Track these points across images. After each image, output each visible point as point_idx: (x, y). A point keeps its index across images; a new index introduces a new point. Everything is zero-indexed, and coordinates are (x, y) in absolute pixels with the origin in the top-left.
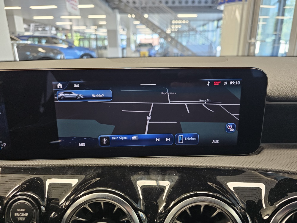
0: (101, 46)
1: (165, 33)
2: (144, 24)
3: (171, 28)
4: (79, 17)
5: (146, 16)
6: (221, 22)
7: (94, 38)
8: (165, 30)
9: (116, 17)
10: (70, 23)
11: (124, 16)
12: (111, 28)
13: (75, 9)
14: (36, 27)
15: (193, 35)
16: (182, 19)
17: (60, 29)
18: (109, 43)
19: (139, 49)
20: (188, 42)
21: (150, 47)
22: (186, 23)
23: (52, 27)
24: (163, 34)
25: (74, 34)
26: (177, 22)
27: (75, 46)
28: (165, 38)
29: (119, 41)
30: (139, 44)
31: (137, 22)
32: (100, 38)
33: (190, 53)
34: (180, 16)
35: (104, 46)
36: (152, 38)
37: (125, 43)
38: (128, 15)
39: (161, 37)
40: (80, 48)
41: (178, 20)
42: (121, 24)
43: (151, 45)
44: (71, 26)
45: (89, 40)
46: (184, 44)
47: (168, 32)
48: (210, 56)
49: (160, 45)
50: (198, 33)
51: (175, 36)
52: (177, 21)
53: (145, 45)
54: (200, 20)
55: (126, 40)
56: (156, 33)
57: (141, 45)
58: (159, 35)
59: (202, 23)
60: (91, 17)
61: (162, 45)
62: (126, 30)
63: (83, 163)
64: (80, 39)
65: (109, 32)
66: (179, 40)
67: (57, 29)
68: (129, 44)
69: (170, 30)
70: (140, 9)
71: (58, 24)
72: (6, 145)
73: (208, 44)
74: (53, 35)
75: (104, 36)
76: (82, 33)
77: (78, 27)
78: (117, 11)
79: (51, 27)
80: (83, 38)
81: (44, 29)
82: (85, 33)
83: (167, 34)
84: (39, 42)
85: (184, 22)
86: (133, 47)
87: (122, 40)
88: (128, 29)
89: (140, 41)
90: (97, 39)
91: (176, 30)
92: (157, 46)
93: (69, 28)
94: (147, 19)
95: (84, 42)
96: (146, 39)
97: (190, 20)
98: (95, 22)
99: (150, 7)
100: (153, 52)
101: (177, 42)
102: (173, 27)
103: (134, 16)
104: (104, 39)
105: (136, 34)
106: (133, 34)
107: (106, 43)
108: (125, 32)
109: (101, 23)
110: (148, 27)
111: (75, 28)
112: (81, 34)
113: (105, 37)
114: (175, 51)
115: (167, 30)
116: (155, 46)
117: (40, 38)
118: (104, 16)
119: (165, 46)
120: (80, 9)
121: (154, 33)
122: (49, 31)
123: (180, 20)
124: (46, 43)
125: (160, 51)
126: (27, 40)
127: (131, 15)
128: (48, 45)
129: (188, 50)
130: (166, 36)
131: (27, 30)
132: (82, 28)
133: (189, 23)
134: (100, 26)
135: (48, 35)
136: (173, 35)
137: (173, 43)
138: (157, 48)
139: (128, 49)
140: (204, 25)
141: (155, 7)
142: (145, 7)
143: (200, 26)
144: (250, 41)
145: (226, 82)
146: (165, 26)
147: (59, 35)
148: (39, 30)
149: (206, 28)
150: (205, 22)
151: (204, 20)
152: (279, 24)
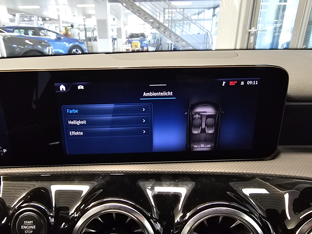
1: (158, 22)
3: (164, 17)
5: (137, 4)
6: (217, 10)
14: (22, 16)
15: (188, 23)
17: (47, 19)
20: (182, 31)
21: (142, 37)
22: (180, 11)
23: (38, 17)
24: (155, 24)
28: (158, 28)
34: (174, 3)
39: (153, 28)
42: (111, 13)
43: (143, 34)
44: (59, 16)
47: (161, 21)
50: (193, 22)
51: (169, 26)
53: (137, 35)
57: (132, 35)
58: (151, 25)
59: (197, 11)
62: (116, 19)
63: (89, 170)
65: (99, 22)
66: (173, 30)
67: (44, 19)
72: (6, 151)
73: (204, 33)
74: (39, 26)
81: (30, 19)
84: (26, 33)
86: (124, 37)
87: (112, 30)
88: (119, 18)
90: (85, 29)
91: (170, 19)
92: (150, 36)
93: (56, 17)
94: (139, 7)
98: (83, 11)
100: (145, 42)
101: (171, 32)
102: (166, 15)
113: (95, 27)
115: (160, 19)
116: (147, 36)
117: (26, 29)
118: (93, 5)
119: (158, 35)
121: (146, 23)
122: (35, 21)
124: (33, 34)
126: (13, 32)
127: (122, 4)
128: (35, 36)
129: (183, 40)
130: (159, 26)
131: (12, 21)
134: (89, 16)
135: (35, 25)
136: (167, 25)
139: (119, 39)
140: (199, 14)
143: (195, 14)
144: (250, 30)
145: (243, 82)
146: (158, 14)
147: (46, 26)
148: (25, 21)
149: (201, 16)
150: (201, 10)
151: (199, 8)
152: (281, 11)
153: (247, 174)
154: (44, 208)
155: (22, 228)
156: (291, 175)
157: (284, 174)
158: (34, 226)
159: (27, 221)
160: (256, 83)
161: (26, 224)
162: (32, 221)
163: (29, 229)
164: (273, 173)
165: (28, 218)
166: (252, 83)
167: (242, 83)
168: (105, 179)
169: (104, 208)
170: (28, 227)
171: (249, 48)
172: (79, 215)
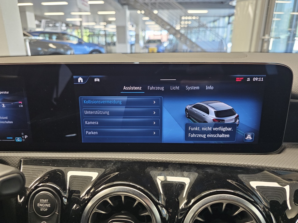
0: (110, 42)
1: (174, 29)
2: (153, 20)
3: (181, 24)
4: (89, 13)
5: (155, 12)
6: (232, 18)
7: (103, 35)
8: (174, 26)
9: (125, 13)
10: (80, 20)
11: (133, 12)
12: (121, 24)
13: (85, 5)
14: (47, 23)
15: (203, 31)
16: (192, 15)
17: (71, 25)
18: (118, 38)
19: (147, 45)
20: (198, 38)
21: (159, 43)
22: (196, 19)
23: (63, 23)
24: (172, 31)
25: (84, 30)
26: (186, 18)
27: (84, 42)
28: (174, 35)
29: (128, 37)
30: (148, 40)
31: (147, 18)
32: (109, 34)
33: (199, 50)
34: (190, 12)
35: (112, 42)
36: (161, 35)
37: (133, 39)
38: (137, 11)
39: (170, 34)
40: (89, 45)
41: (188, 16)
42: (130, 20)
43: (159, 41)
44: (81, 22)
45: (98, 35)
46: (194, 40)
47: (178, 28)
48: (221, 52)
49: (168, 42)
50: (208, 29)
51: (185, 32)
52: (187, 17)
53: (154, 41)
54: (211, 16)
55: (134, 37)
56: (165, 29)
57: (149, 41)
58: (168, 31)
59: (212, 19)
60: (100, 13)
61: (170, 41)
62: (135, 26)
64: (89, 35)
65: (118, 28)
66: (189, 37)
67: (67, 25)
68: (137, 40)
69: (179, 27)
70: (149, 4)
71: (68, 20)
72: (27, 137)
73: (219, 40)
74: (63, 31)
75: (113, 32)
76: (92, 29)
77: (88, 23)
78: (126, 7)
79: (61, 23)
80: (92, 34)
81: (55, 25)
82: (94, 29)
83: (177, 31)
84: (50, 38)
85: (194, 18)
86: (142, 43)
87: (131, 36)
88: (137, 25)
89: (149, 37)
90: (106, 35)
91: (186, 26)
92: (166, 42)
93: (78, 24)
94: (156, 15)
95: (93, 38)
96: (154, 35)
97: (200, 16)
98: (104, 19)
99: (160, 3)
100: (162, 48)
101: (187, 38)
102: (182, 23)
103: (143, 12)
104: (113, 35)
105: (145, 31)
106: (142, 30)
107: (115, 39)
108: (133, 29)
109: (111, 19)
110: (157, 23)
111: (85, 24)
112: (90, 30)
113: (114, 33)
114: (185, 47)
115: (177, 26)
116: (163, 42)
117: (51, 34)
118: (113, 13)
119: (174, 42)
120: (90, 5)
121: (163, 29)
122: (59, 27)
123: (191, 16)
124: (57, 39)
125: (169, 48)
126: (39, 36)
127: (141, 11)
128: (58, 41)
129: (197, 46)
130: (175, 33)
131: (38, 26)
132: (91, 24)
133: (199, 19)
134: (110, 22)
135: (59, 31)
136: (183, 32)
137: (182, 39)
138: (165, 45)
139: (136, 45)
140: (214, 21)
141: (165, 3)
142: (155, 3)
143: (210, 22)
144: (263, 38)
146: (175, 22)
147: (69, 31)
148: (49, 27)
149: (216, 24)
150: (216, 18)
151: (214, 16)
152: (294, 20)
153: (252, 166)
154: (59, 189)
155: (38, 206)
156: (294, 168)
157: (288, 167)
158: (49, 204)
159: (43, 200)
160: (261, 79)
161: (42, 202)
162: (47, 200)
163: (44, 207)
164: (277, 166)
165: (44, 197)
166: (258, 80)
167: (249, 80)
168: (116, 166)
169: (113, 190)
170: (43, 205)
172: (90, 197)
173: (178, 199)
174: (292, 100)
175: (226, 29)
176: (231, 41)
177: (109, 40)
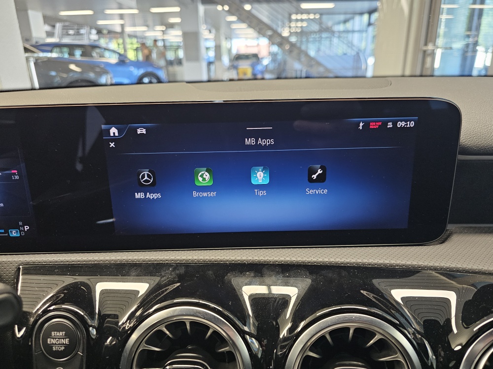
0: (172, 59)
1: (280, 35)
2: (244, 22)
3: (290, 27)
4: (135, 11)
5: (247, 7)
6: (375, 16)
8: (279, 30)
9: (196, 11)
10: (121, 22)
11: (210, 7)
12: (190, 29)
14: (65, 28)
15: (327, 38)
16: (308, 12)
17: (105, 32)
18: (186, 52)
19: (236, 63)
20: (319, 50)
21: (254, 60)
22: (315, 18)
23: (91, 28)
24: (275, 38)
25: (128, 40)
26: (299, 17)
27: (129, 59)
28: (280, 45)
29: (203, 50)
30: (236, 55)
31: (233, 18)
32: (171, 46)
33: (322, 71)
34: (305, 6)
35: (177, 59)
36: (258, 45)
37: (212, 54)
38: (217, 6)
39: (273, 44)
40: (138, 64)
41: (302, 13)
42: (206, 22)
43: (255, 56)
44: (122, 26)
46: (312, 53)
47: (285, 33)
49: (270, 57)
50: (335, 35)
51: (297, 41)
52: (299, 15)
53: (246, 57)
54: (339, 14)
55: (214, 49)
56: (264, 35)
57: (239, 57)
58: (269, 39)
59: (342, 17)
60: (155, 10)
61: (274, 56)
62: (214, 31)
64: (137, 48)
65: (185, 35)
66: (303, 47)
67: (99, 32)
68: (218, 56)
69: (288, 31)
71: (101, 22)
72: (28, 228)
73: (354, 53)
74: (92, 43)
75: (178, 42)
76: (141, 38)
77: (135, 27)
79: (89, 28)
81: (78, 32)
82: (145, 38)
83: (283, 38)
84: (71, 54)
85: (312, 16)
86: (226, 60)
87: (207, 49)
88: (218, 30)
89: (238, 50)
91: (299, 31)
92: (266, 58)
93: (118, 29)
94: (249, 12)
96: (247, 46)
97: (322, 12)
98: (162, 19)
100: (259, 68)
101: (300, 51)
102: (293, 24)
103: (226, 8)
104: (178, 48)
105: (231, 39)
106: (226, 39)
107: (181, 54)
108: (212, 36)
109: (173, 20)
110: (250, 26)
111: (129, 29)
112: (139, 40)
113: (179, 44)
114: (297, 66)
115: (284, 30)
116: (262, 58)
117: (72, 48)
118: (177, 9)
119: (279, 57)
121: (261, 36)
122: (85, 36)
123: (306, 13)
124: (82, 55)
125: (271, 67)
126: (51, 51)
127: (223, 6)
128: (85, 59)
129: (319, 64)
130: (282, 42)
131: (50, 34)
132: (140, 29)
133: (320, 18)
134: (171, 26)
135: (85, 42)
136: (293, 39)
137: (295, 52)
138: (266, 62)
139: (217, 63)
140: (345, 21)
143: (339, 23)
144: (425, 48)
145: (391, 123)
146: (280, 23)
147: (103, 42)
148: (69, 35)
149: (349, 25)
150: (348, 16)
151: (345, 13)
152: (476, 18)
153: (397, 266)
154: (82, 314)
156: (465, 267)
157: (454, 266)
159: (56, 333)
160: (410, 124)
161: (55, 336)
162: (64, 333)
163: (59, 344)
164: (437, 264)
166: (405, 125)
167: (390, 125)
168: (178, 272)
169: (171, 313)
170: (57, 340)
171: (424, 74)
172: (134, 325)
173: (277, 323)
174: (460, 157)
175: (364, 35)
176: (374, 54)
177: (170, 55)
